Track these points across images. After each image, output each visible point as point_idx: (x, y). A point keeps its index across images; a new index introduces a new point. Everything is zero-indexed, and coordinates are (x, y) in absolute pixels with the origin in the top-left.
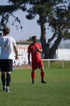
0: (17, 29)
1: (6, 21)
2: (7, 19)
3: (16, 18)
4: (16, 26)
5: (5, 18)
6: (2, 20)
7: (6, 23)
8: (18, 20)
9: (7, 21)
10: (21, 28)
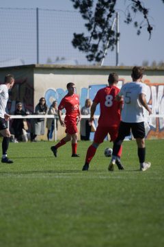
0: (139, 33)
1: (108, 11)
2: (112, 6)
3: (135, 4)
4: (136, 24)
5: (106, 4)
6: (96, 9)
7: (109, 16)
8: (141, 8)
9: (112, 11)
10: (150, 29)
